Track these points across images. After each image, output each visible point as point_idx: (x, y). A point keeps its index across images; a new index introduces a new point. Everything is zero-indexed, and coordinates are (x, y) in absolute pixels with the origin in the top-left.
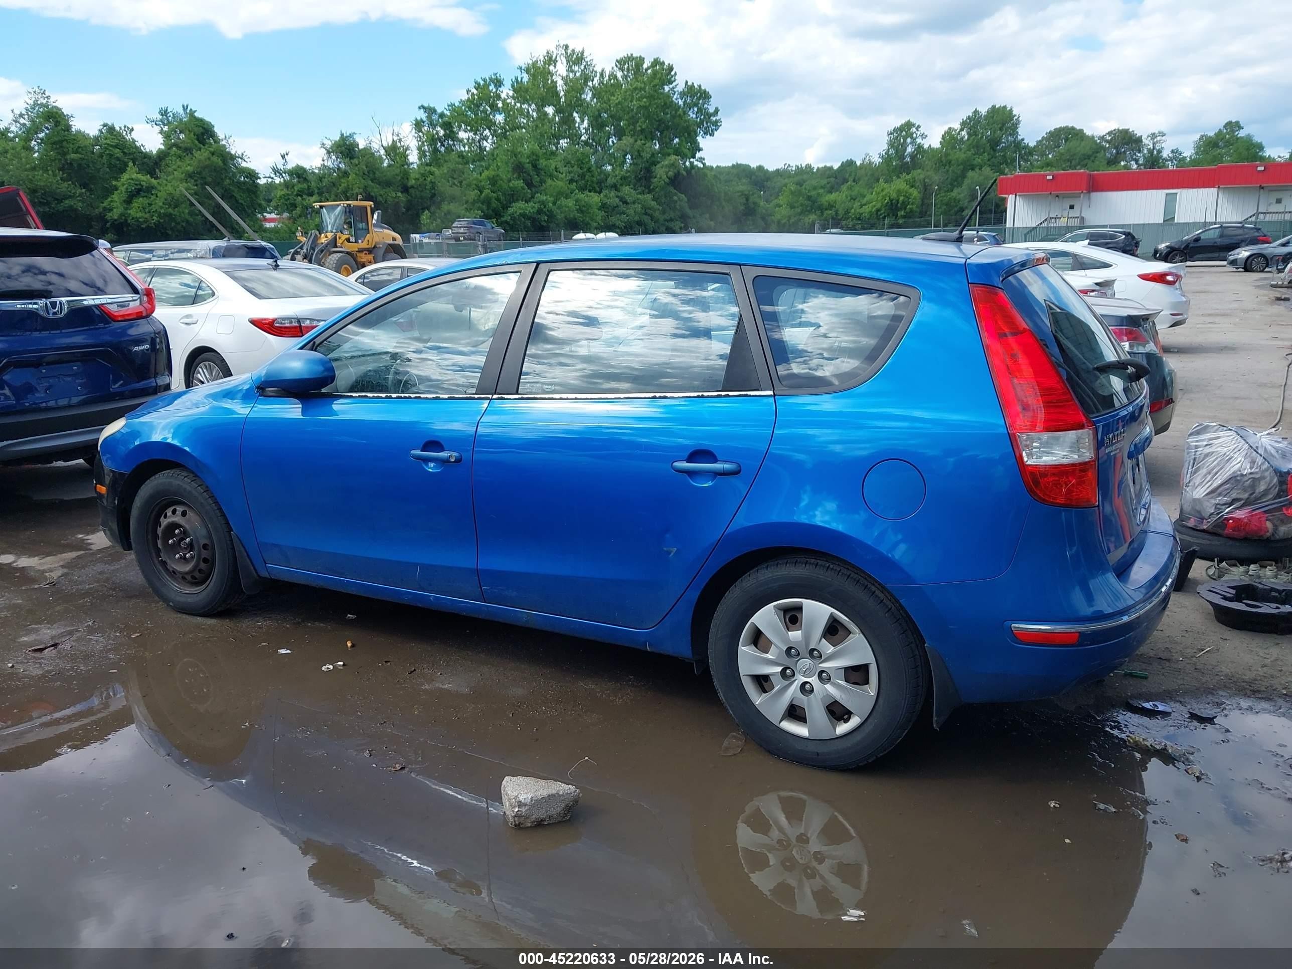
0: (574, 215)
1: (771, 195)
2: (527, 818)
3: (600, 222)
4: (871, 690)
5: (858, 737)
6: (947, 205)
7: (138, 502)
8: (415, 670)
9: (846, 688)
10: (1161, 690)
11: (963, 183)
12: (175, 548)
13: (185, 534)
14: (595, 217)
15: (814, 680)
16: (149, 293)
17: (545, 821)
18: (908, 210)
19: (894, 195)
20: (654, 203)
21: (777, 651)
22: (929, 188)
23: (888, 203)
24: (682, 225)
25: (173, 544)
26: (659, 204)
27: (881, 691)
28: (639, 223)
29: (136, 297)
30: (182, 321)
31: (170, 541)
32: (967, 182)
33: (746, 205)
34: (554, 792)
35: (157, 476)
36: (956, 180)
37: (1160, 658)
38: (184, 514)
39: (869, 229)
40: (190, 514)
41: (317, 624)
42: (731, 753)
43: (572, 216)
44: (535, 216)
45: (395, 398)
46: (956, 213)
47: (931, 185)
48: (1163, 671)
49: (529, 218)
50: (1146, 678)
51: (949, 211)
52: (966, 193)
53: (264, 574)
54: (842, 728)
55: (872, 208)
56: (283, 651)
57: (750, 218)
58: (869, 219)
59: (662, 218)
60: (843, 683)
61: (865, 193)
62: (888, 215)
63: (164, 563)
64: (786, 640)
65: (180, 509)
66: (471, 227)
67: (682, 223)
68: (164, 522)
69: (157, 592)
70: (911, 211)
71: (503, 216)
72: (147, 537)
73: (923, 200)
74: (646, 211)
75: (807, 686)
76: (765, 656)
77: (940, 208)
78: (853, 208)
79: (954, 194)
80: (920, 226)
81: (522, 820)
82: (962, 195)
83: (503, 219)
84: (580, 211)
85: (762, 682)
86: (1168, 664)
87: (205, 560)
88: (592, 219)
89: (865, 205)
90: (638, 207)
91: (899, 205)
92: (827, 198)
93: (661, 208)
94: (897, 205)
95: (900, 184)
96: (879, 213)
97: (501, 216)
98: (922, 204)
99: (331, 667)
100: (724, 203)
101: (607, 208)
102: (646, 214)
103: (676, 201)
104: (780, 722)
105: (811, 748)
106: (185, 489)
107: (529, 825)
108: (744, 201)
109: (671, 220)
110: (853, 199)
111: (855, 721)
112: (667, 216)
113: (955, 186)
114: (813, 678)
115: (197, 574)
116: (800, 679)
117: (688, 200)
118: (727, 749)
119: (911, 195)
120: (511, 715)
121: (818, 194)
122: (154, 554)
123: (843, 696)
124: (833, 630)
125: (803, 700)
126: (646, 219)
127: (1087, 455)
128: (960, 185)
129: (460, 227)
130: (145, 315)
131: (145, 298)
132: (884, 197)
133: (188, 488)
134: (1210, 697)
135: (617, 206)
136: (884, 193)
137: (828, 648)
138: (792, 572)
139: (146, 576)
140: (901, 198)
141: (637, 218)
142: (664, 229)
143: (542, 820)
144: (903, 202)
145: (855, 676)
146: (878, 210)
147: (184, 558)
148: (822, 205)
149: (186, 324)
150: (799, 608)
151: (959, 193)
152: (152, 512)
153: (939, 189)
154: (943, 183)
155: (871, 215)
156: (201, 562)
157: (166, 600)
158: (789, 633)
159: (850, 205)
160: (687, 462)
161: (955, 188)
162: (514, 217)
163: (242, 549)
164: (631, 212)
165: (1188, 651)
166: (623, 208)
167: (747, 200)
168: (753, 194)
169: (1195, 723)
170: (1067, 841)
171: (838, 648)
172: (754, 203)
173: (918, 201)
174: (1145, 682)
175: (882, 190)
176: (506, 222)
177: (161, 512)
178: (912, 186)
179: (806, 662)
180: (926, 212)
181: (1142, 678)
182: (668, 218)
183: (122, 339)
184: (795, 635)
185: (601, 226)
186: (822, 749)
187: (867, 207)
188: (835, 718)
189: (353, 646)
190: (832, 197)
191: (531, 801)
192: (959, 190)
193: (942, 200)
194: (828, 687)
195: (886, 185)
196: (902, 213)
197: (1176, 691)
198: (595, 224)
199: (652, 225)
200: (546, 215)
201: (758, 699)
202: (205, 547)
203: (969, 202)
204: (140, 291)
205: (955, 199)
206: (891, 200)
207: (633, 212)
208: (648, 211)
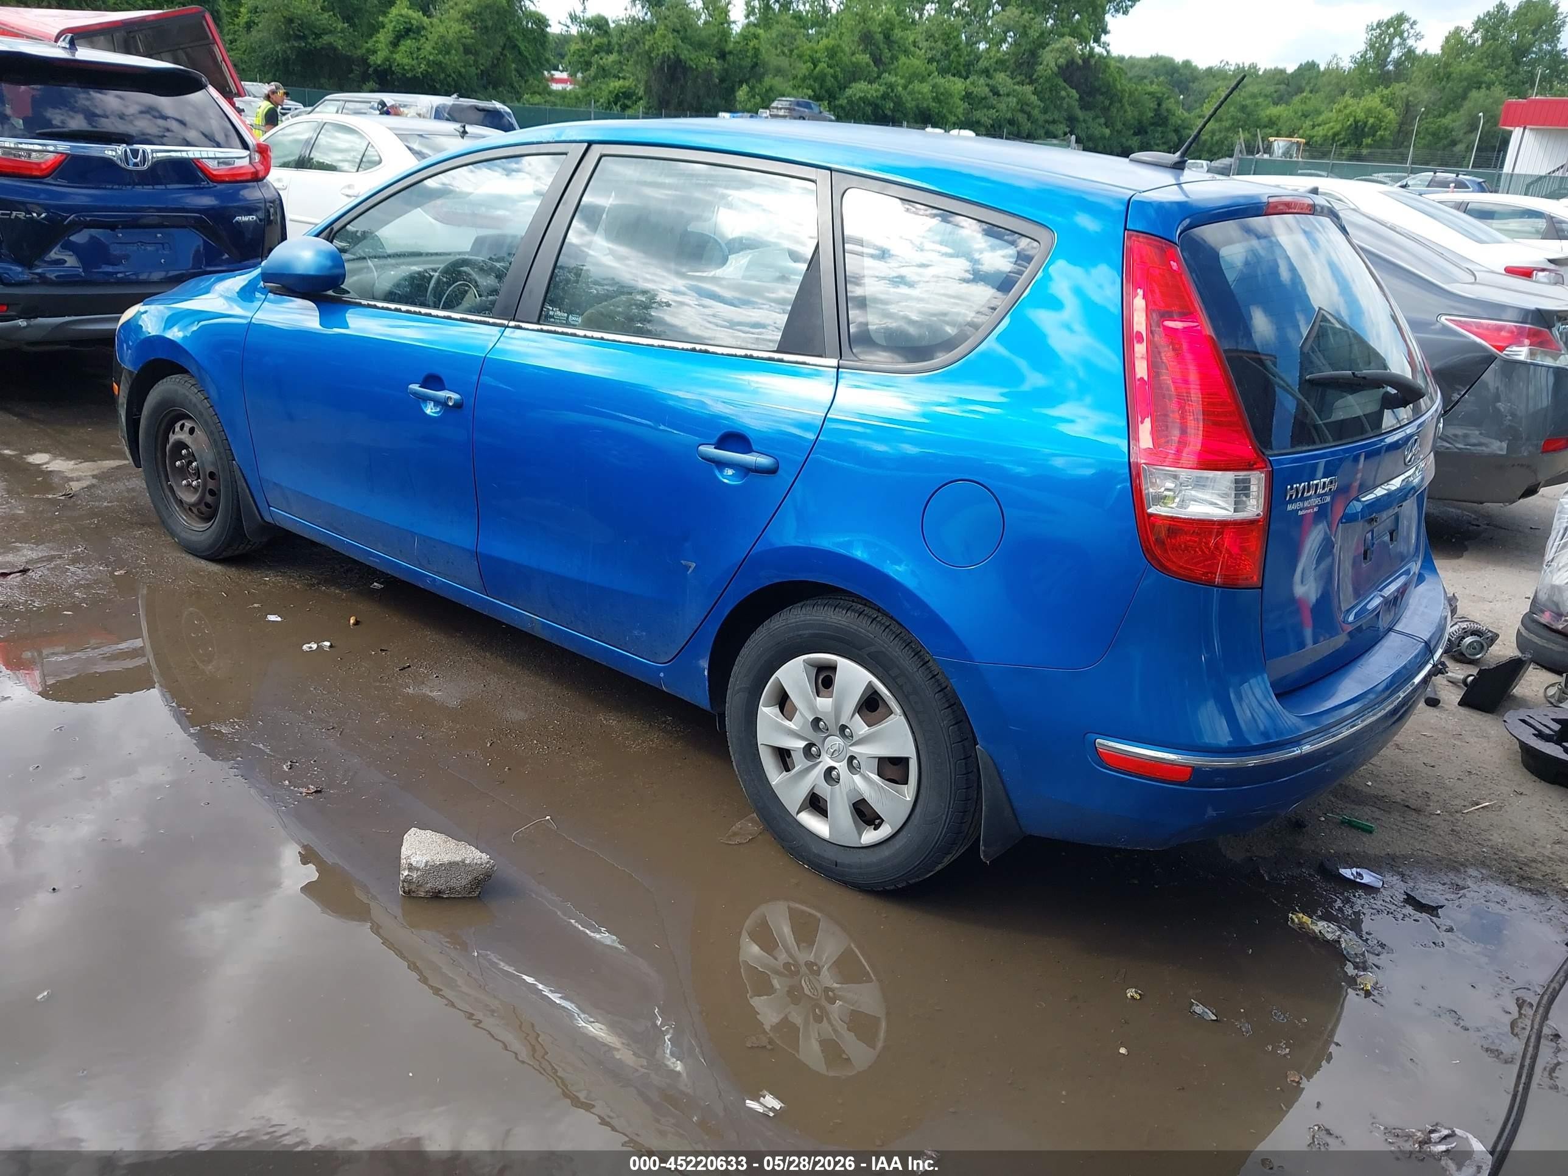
0: (929, 105)
1: (1196, 102)
2: (421, 886)
3: (960, 116)
4: (908, 792)
5: (886, 852)
6: (1434, 134)
7: (145, 412)
8: (409, 666)
9: (877, 785)
10: (1383, 853)
11: (1462, 106)
12: (183, 472)
13: (192, 457)
14: (954, 110)
15: (842, 767)
16: (263, 150)
17: (444, 892)
18: (1377, 138)
19: (1361, 116)
20: (1034, 98)
21: (802, 720)
22: (1412, 108)
23: (1351, 125)
24: (1067, 130)
25: (182, 468)
26: (1041, 100)
27: (921, 797)
28: (1011, 122)
29: (246, 153)
30: (343, 192)
31: (178, 463)
32: (1467, 105)
33: (1157, 112)
34: (458, 859)
35: (165, 380)
36: (1453, 102)
37: (1407, 806)
38: (192, 431)
39: (1320, 158)
40: (197, 432)
41: (332, 589)
42: (738, 840)
43: (925, 105)
44: (879, 101)
45: (405, 312)
46: (1444, 148)
47: (1416, 105)
48: (1402, 825)
49: (870, 104)
50: (1370, 831)
51: (1436, 144)
52: (1463, 121)
53: (268, 519)
54: (870, 836)
55: (1328, 132)
56: (272, 618)
57: (1160, 129)
58: (1321, 145)
59: (1042, 118)
60: (875, 777)
61: (1322, 109)
62: (1349, 142)
63: (171, 488)
64: (812, 708)
65: (188, 425)
66: (794, 109)
67: (1068, 126)
68: (173, 438)
69: (163, 522)
70: (1382, 138)
71: (838, 99)
72: (156, 454)
73: (1401, 124)
74: (1023, 106)
75: (834, 773)
76: (787, 723)
77: (1423, 138)
78: (1302, 128)
79: (1446, 121)
80: (1391, 161)
81: (413, 887)
82: (1457, 124)
83: (837, 102)
84: (936, 99)
85: (783, 756)
86: (1415, 815)
87: (212, 492)
88: (951, 112)
89: (1319, 125)
90: (1013, 101)
91: (1366, 130)
92: (1268, 112)
93: (1042, 105)
94: (1363, 130)
95: (1372, 101)
96: (1337, 138)
97: (835, 98)
98: (1399, 132)
99: (314, 646)
100: (1127, 106)
101: (972, 99)
102: (1022, 111)
103: (1064, 98)
104: (798, 813)
105: (830, 854)
106: (190, 401)
107: (422, 894)
108: (1153, 105)
109: (1054, 122)
110: (1305, 116)
111: (885, 831)
112: (1048, 117)
113: (1450, 109)
114: (841, 764)
115: (203, 508)
116: (827, 761)
117: (1081, 98)
118: (735, 834)
119: (1385, 116)
120: (489, 745)
121: (1257, 105)
122: (163, 478)
123: (873, 794)
124: (870, 705)
125: (824, 790)
126: (1021, 118)
127: (1254, 508)
128: (1457, 108)
129: (781, 109)
130: (257, 178)
131: (257, 157)
132: (1348, 116)
133: (194, 400)
134: (1451, 875)
135: (985, 98)
136: (1347, 111)
137: (860, 727)
138: (828, 619)
139: (153, 501)
140: (1371, 121)
141: (1009, 115)
142: (1042, 132)
143: (440, 892)
144: (1373, 126)
145: (891, 770)
146: (1336, 134)
147: (189, 485)
148: (1259, 119)
149: (348, 196)
150: (833, 668)
151: (1454, 121)
152: (160, 424)
153: (1427, 113)
154: (1434, 104)
155: (1325, 140)
156: (207, 494)
157: (173, 534)
158: (818, 698)
159: (1298, 124)
160: (715, 448)
161: (1450, 113)
162: (852, 101)
163: (244, 484)
164: (1002, 106)
165: (1457, 802)
166: (993, 100)
167: (1159, 105)
168: (1168, 98)
169: (1409, 910)
170: (1123, 1051)
171: (874, 729)
172: (1168, 110)
173: (1395, 126)
174: (1365, 838)
175: (1345, 107)
176: (842, 107)
177: (170, 428)
178: (1389, 105)
179: (836, 741)
180: (1403, 143)
181: (1363, 830)
182: (1051, 119)
183: (231, 205)
184: (824, 704)
185: (962, 121)
186: (843, 858)
187: (1321, 128)
188: (864, 822)
189: (357, 623)
190: (1274, 111)
191: (426, 866)
192: (1455, 115)
193: (1427, 129)
194: (857, 778)
195: (1351, 101)
196: (1369, 141)
197: (1405, 857)
198: (953, 119)
199: (1027, 126)
200: (892, 101)
201: (775, 777)
202: (212, 475)
203: (1465, 133)
204: (251, 146)
205: (1446, 129)
206: (1356, 122)
207: (1005, 107)
208: (1025, 107)
